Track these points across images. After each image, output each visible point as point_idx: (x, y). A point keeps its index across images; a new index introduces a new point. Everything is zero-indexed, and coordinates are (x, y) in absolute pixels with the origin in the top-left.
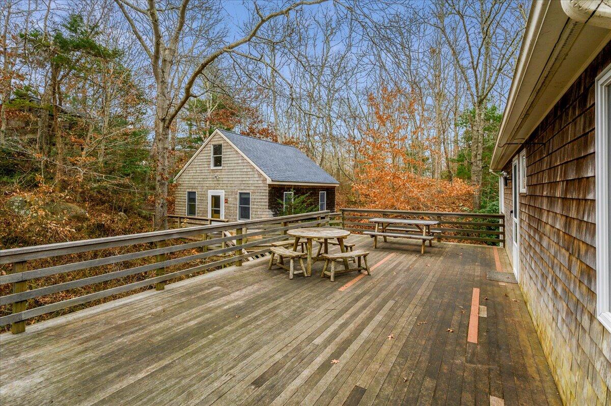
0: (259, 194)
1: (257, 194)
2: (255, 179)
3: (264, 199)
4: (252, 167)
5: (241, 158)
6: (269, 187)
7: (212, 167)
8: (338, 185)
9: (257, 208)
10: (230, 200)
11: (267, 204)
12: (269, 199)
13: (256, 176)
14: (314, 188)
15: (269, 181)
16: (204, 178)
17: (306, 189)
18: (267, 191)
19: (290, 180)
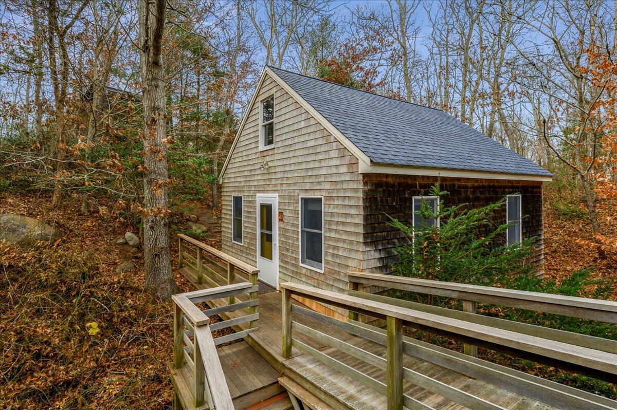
0: (340, 202)
1: (336, 202)
2: (332, 163)
3: (352, 215)
4: (326, 133)
5: (304, 116)
6: (365, 183)
7: (262, 147)
8: (550, 180)
9: (338, 240)
10: (286, 214)
11: (361, 230)
12: (366, 218)
13: (334, 154)
14: (494, 187)
15: (364, 166)
16: (251, 170)
17: (473, 187)
18: (361, 195)
19: (430, 163)
